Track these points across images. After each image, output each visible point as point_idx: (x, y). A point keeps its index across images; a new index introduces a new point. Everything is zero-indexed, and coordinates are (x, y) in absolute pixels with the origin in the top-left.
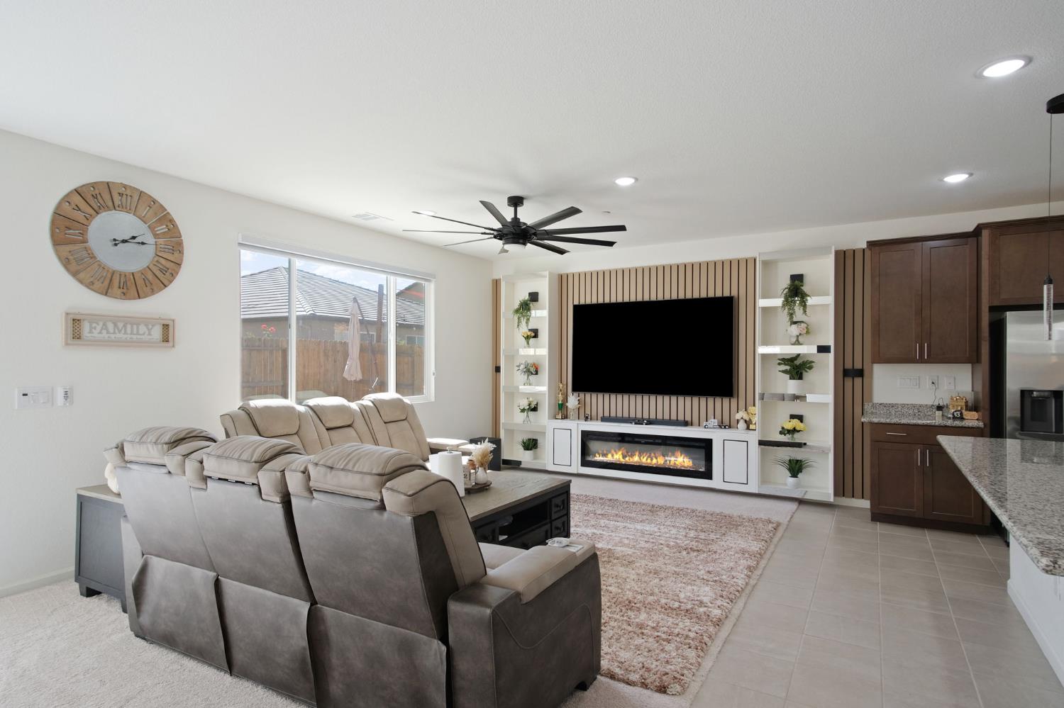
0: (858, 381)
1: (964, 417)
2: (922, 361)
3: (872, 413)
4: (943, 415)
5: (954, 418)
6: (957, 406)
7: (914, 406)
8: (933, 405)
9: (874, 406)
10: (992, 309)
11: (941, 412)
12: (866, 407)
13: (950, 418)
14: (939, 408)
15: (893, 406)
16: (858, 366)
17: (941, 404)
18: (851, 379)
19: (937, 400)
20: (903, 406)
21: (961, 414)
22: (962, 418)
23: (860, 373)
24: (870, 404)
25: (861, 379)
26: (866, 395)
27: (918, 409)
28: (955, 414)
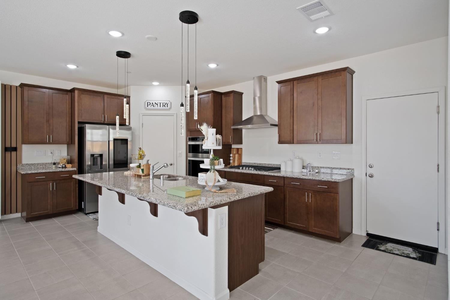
0: (14, 153)
1: (66, 166)
2: (49, 143)
3: (22, 169)
4: (56, 167)
5: (62, 167)
6: (64, 162)
7: (43, 164)
8: (52, 163)
9: (23, 165)
10: (79, 123)
11: (55, 166)
12: (18, 166)
13: (60, 168)
14: (54, 164)
15: (33, 164)
16: (14, 145)
17: (55, 162)
18: (10, 153)
19: (53, 160)
20: (38, 164)
21: (65, 165)
22: (65, 167)
23: (15, 149)
24: (21, 165)
25: (15, 152)
26: (18, 160)
27: (45, 165)
28: (63, 166)
